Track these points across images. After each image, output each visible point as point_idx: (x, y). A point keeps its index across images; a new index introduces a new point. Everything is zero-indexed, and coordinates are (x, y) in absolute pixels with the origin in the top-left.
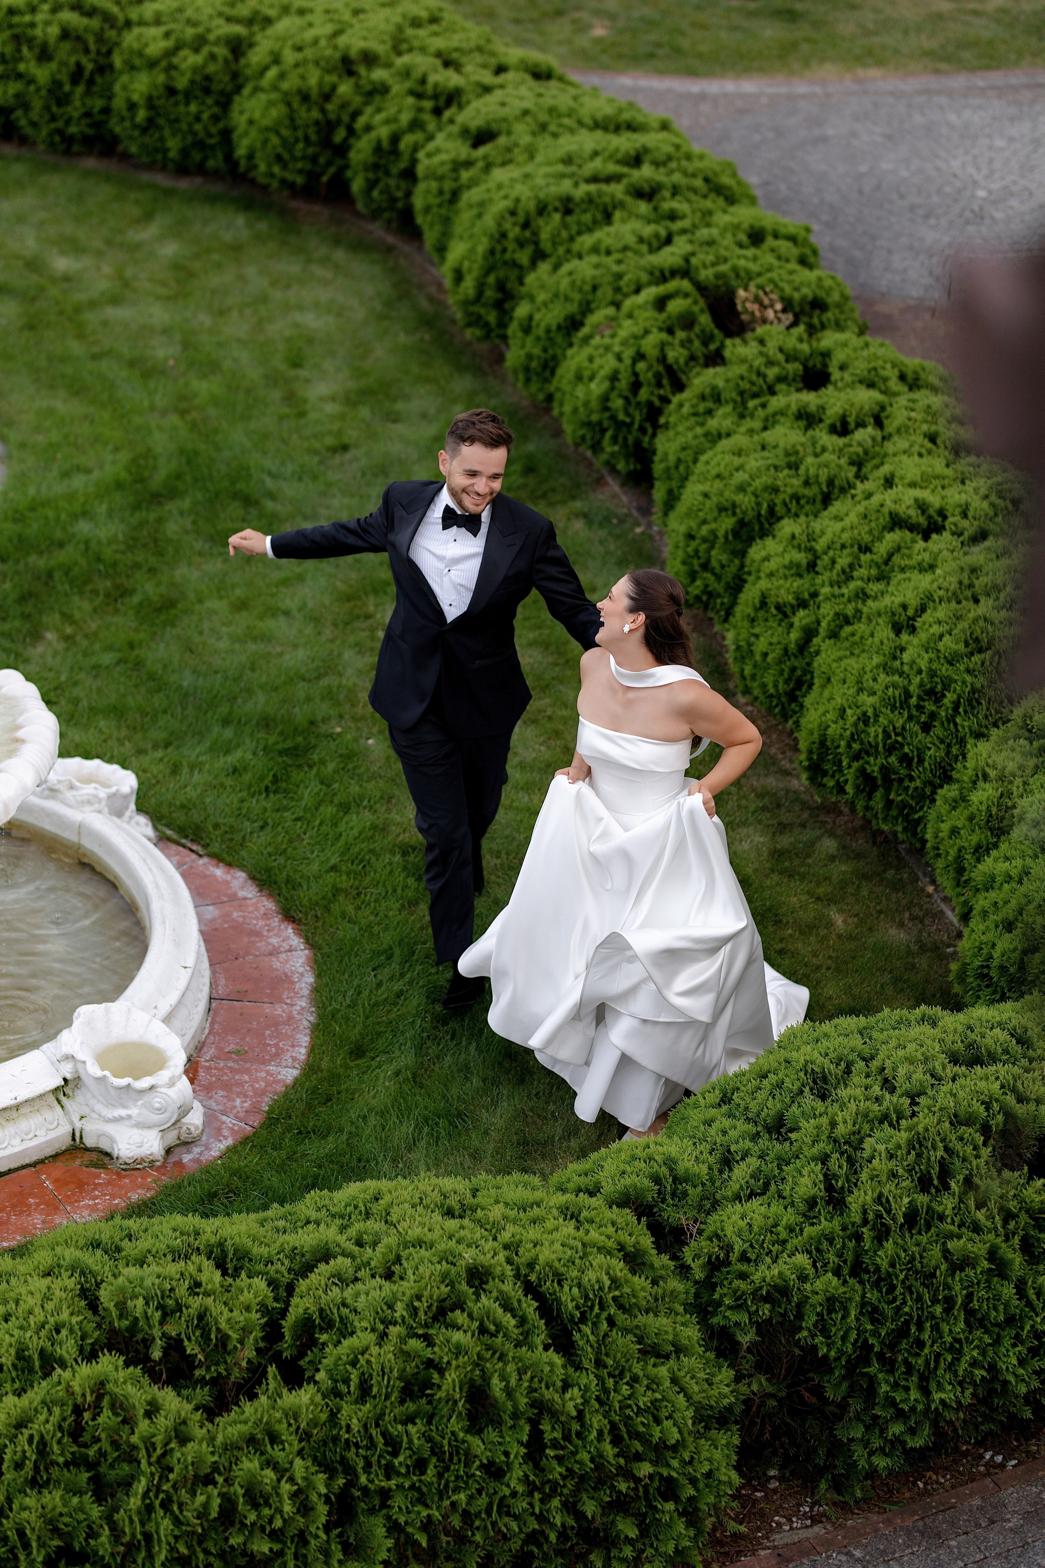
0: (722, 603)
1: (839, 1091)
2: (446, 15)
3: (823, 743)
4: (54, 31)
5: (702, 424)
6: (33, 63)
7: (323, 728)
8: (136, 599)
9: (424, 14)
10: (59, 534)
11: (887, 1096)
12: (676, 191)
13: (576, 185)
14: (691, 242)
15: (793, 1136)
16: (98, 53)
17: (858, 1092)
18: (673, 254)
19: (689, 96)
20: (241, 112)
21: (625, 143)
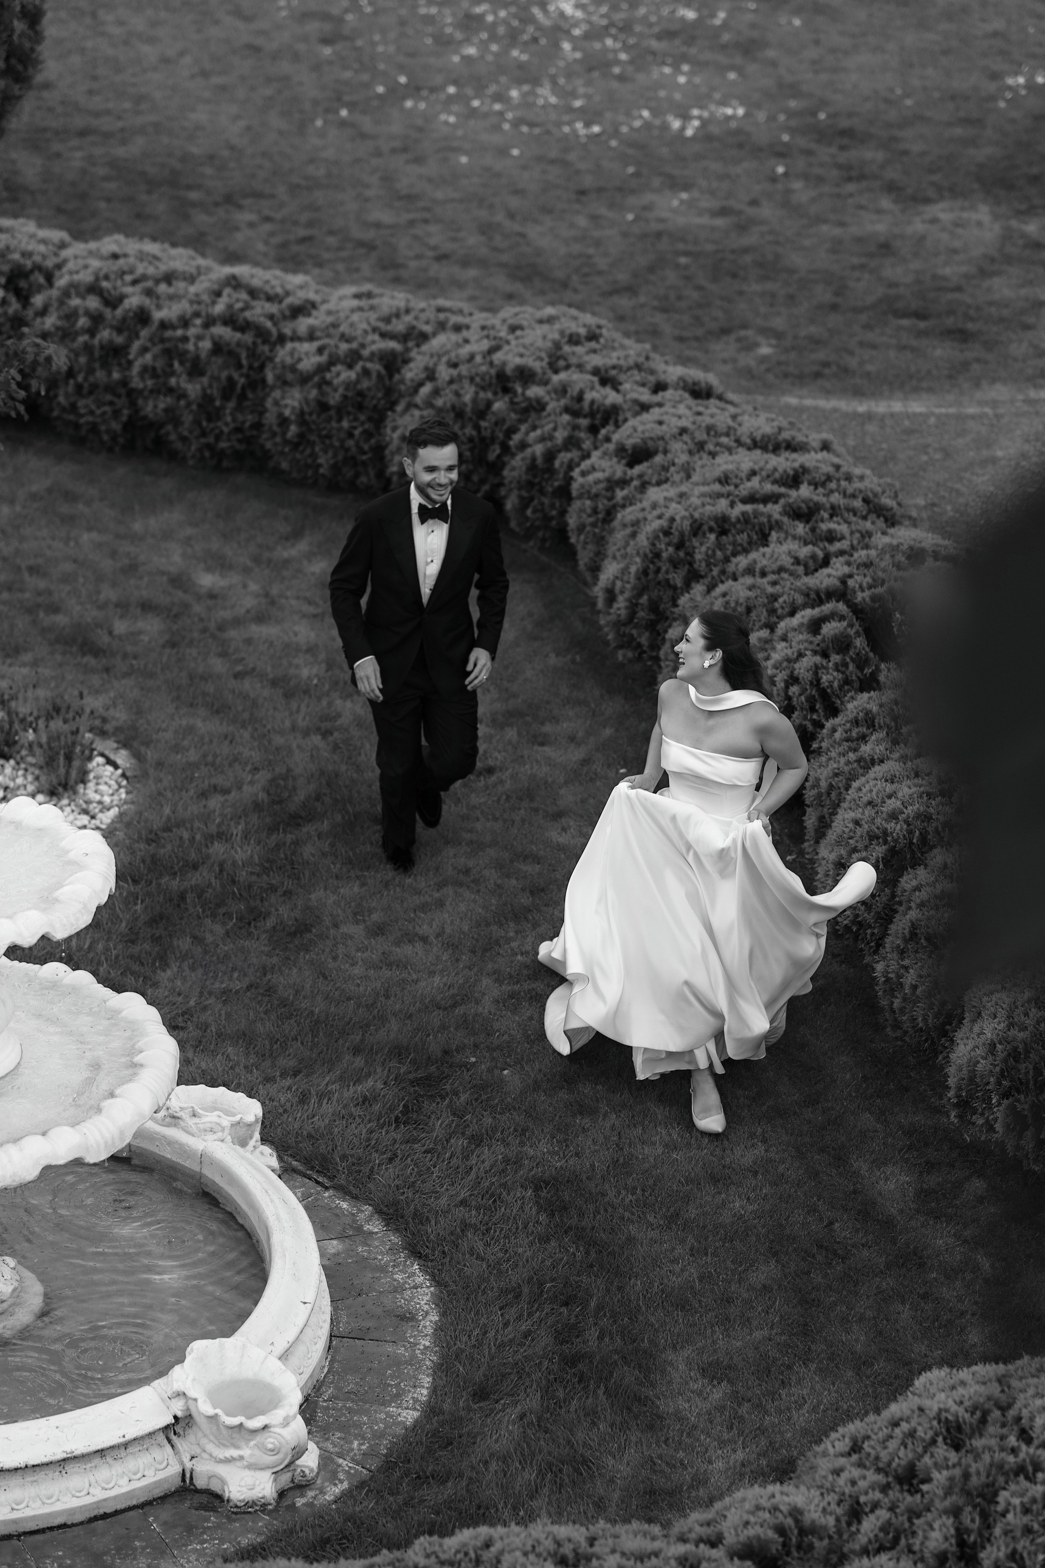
0: (873, 934)
1: (974, 1442)
2: (604, 331)
3: (972, 1079)
4: (206, 345)
5: (855, 750)
6: (184, 377)
7: (458, 1058)
8: (270, 923)
9: (582, 331)
10: (193, 856)
11: (1024, 1447)
12: (834, 511)
13: (732, 505)
14: (848, 564)
15: (925, 1487)
16: (251, 367)
17: (993, 1442)
18: (829, 576)
19: (855, 415)
20: (394, 429)
21: (783, 462)
